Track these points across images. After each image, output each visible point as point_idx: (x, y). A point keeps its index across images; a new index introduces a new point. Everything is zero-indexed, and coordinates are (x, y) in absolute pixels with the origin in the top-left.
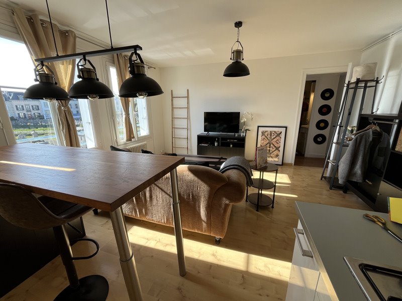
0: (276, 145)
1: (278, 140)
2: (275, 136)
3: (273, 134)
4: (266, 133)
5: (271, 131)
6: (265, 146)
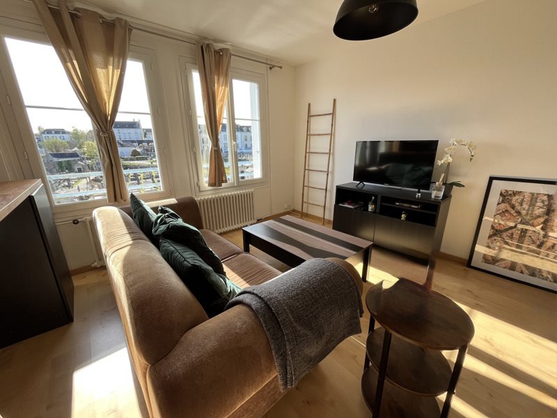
3: (543, 202)
4: (517, 197)
5: (533, 194)
6: (506, 230)
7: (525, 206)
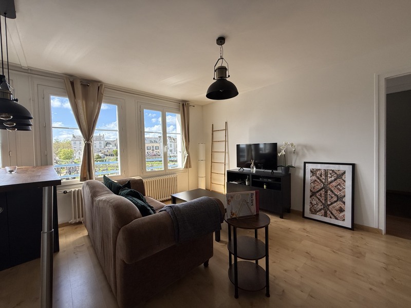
0: (338, 193)
1: (339, 184)
2: (333, 178)
3: (330, 174)
4: (318, 172)
5: (325, 170)
6: (318, 192)
7: (324, 177)
